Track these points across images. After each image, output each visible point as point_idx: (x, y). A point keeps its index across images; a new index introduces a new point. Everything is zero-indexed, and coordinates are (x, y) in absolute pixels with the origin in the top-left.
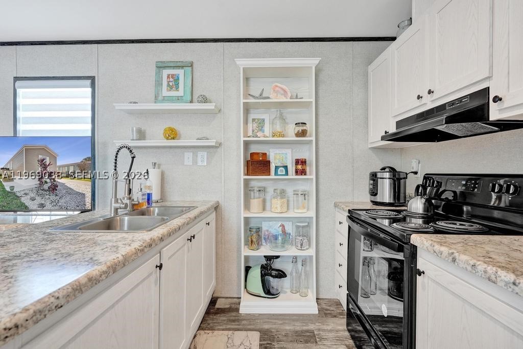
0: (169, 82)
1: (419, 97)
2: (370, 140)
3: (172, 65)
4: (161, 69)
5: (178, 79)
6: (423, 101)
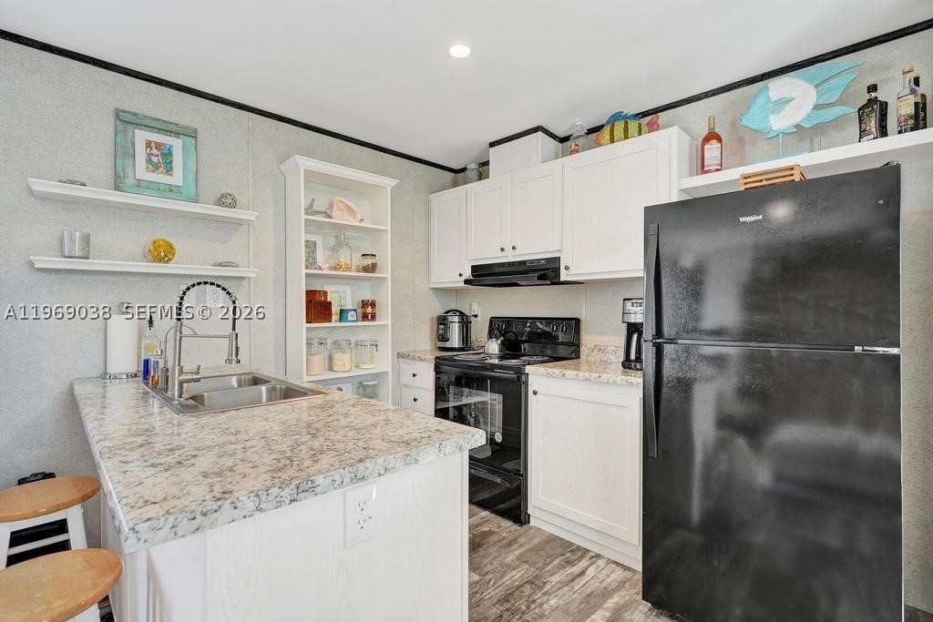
0: (149, 155)
1: (502, 250)
2: (433, 280)
3: (157, 125)
4: (129, 126)
5: (170, 154)
6: (505, 253)
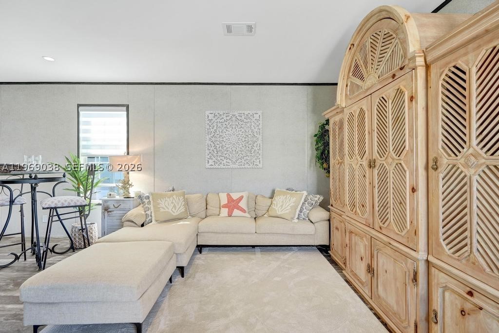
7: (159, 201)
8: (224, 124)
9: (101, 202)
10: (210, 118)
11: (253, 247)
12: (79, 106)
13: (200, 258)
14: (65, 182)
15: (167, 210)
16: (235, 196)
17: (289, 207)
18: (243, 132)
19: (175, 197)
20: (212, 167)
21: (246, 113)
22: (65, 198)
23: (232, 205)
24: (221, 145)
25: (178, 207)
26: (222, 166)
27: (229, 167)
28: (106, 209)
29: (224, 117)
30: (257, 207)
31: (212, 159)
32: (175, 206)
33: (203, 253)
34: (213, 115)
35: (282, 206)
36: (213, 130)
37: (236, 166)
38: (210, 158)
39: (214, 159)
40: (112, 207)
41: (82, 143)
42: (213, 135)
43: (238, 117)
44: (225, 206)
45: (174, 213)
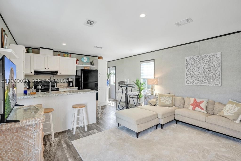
1: (45, 69)
7: (161, 98)
8: (195, 62)
9: (144, 95)
10: (187, 60)
11: (209, 130)
12: (140, 62)
13: (174, 125)
14: (134, 87)
15: (163, 101)
16: (198, 100)
17: (233, 112)
18: (207, 66)
19: (168, 97)
20: (189, 84)
21: (209, 55)
22: (134, 92)
23: (196, 104)
24: (194, 73)
25: (168, 101)
26: (194, 84)
27: (198, 85)
28: (145, 98)
29: (196, 59)
30: (214, 109)
31: (189, 80)
32: (167, 101)
33: (178, 124)
34: (189, 59)
35: (228, 111)
36: (189, 66)
37: (203, 85)
38: (188, 80)
39: (190, 80)
40: (147, 97)
41: (141, 74)
42: (189, 69)
43: (204, 58)
44: (192, 105)
45: (166, 103)
